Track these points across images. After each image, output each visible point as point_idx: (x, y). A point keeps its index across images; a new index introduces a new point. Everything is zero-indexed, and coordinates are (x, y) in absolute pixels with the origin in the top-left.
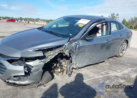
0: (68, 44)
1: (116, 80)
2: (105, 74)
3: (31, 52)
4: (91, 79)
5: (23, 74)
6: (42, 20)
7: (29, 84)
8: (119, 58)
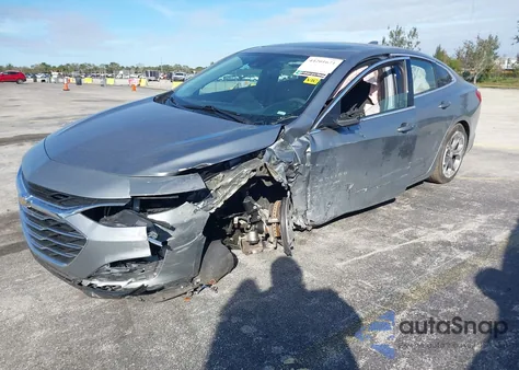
0: (278, 145)
1: (444, 255)
2: (404, 238)
3: (161, 178)
4: (362, 257)
5: (147, 253)
6: (128, 69)
7: (161, 289)
8: (442, 186)
